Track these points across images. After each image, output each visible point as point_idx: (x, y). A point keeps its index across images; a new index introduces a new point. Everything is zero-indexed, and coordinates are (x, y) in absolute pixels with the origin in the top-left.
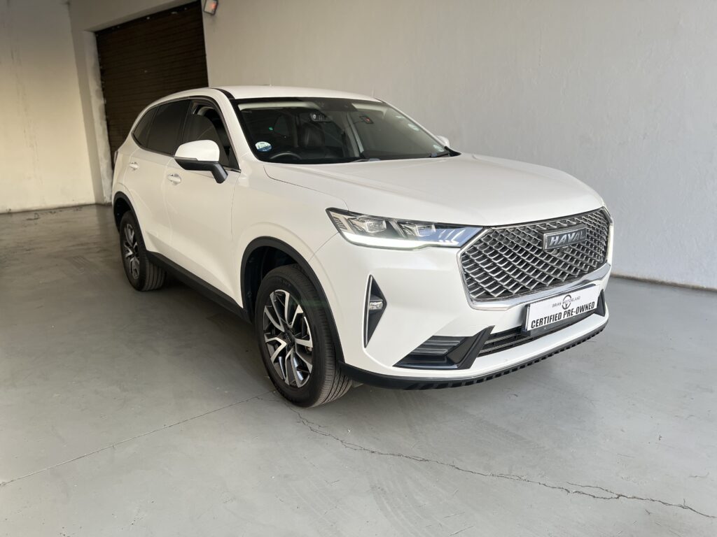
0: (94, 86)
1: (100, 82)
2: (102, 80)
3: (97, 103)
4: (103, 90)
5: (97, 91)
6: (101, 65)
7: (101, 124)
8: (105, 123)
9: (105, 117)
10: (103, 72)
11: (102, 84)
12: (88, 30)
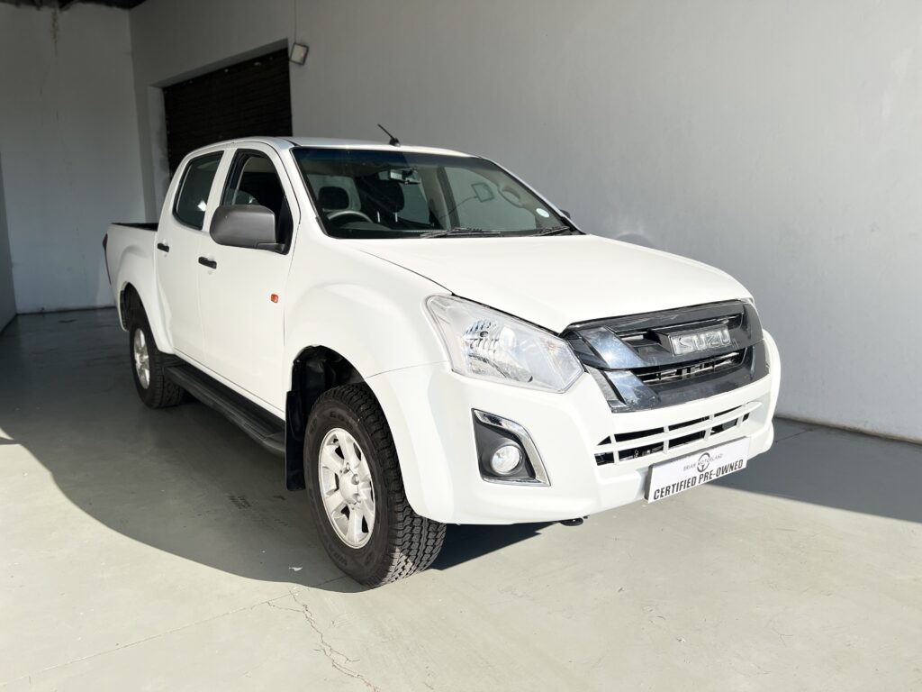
12: (154, 86)
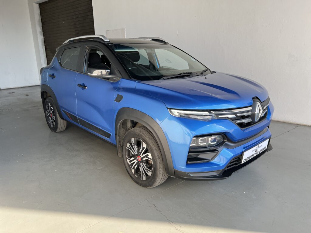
0: (39, 29)
1: (42, 28)
2: (42, 27)
3: (41, 38)
4: (43, 32)
5: (40, 32)
6: (41, 20)
7: (42, 47)
8: (44, 47)
9: (44, 44)
10: (42, 23)
11: (43, 29)
12: (36, 3)
